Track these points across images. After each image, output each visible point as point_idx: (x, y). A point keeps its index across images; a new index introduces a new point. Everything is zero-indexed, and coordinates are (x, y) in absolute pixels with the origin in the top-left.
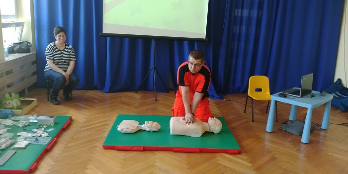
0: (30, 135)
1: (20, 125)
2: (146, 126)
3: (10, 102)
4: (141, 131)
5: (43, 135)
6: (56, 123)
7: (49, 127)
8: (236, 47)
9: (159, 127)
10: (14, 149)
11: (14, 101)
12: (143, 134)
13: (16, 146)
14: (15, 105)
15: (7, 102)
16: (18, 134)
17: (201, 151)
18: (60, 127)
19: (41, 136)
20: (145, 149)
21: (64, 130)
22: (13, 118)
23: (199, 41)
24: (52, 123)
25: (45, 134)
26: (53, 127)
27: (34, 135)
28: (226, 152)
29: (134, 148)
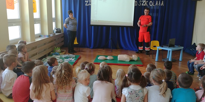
2: (108, 58)
3: (57, 50)
4: (106, 59)
9: (113, 58)
11: (59, 50)
12: (107, 60)
14: (59, 52)
15: (56, 50)
23: (130, 27)
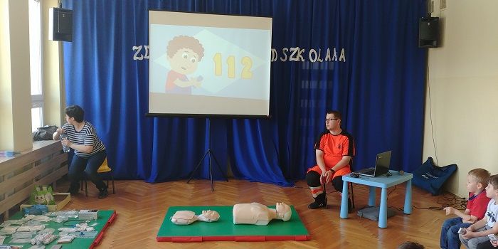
0: (73, 230)
1: (58, 220)
4: (198, 222)
5: (88, 229)
6: (99, 218)
7: (93, 221)
8: (305, 125)
9: (219, 217)
10: (59, 243)
13: (60, 240)
15: (39, 197)
16: (59, 229)
17: (267, 239)
18: (105, 221)
19: (86, 230)
20: (204, 240)
21: (109, 224)
22: (49, 214)
24: (96, 218)
25: (90, 229)
26: (97, 222)
27: (78, 229)
28: (294, 239)
29: (192, 240)
